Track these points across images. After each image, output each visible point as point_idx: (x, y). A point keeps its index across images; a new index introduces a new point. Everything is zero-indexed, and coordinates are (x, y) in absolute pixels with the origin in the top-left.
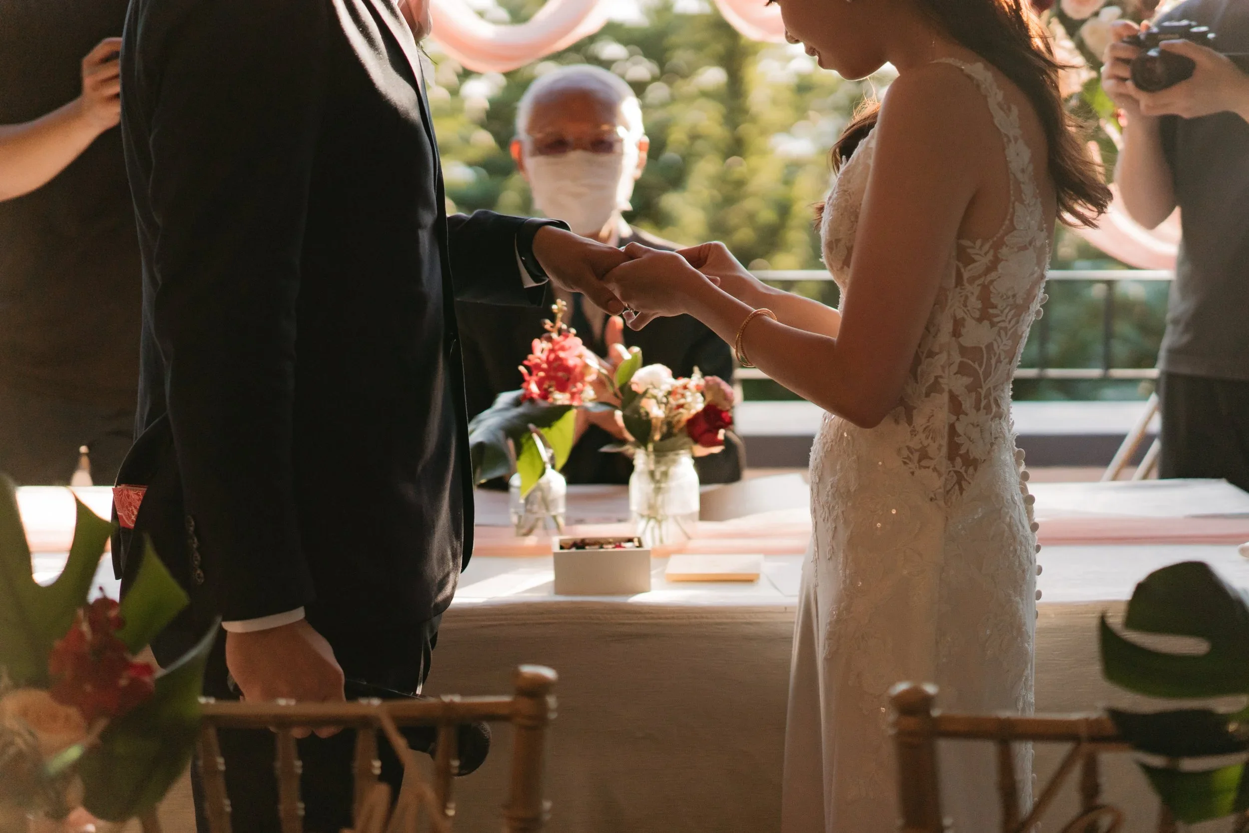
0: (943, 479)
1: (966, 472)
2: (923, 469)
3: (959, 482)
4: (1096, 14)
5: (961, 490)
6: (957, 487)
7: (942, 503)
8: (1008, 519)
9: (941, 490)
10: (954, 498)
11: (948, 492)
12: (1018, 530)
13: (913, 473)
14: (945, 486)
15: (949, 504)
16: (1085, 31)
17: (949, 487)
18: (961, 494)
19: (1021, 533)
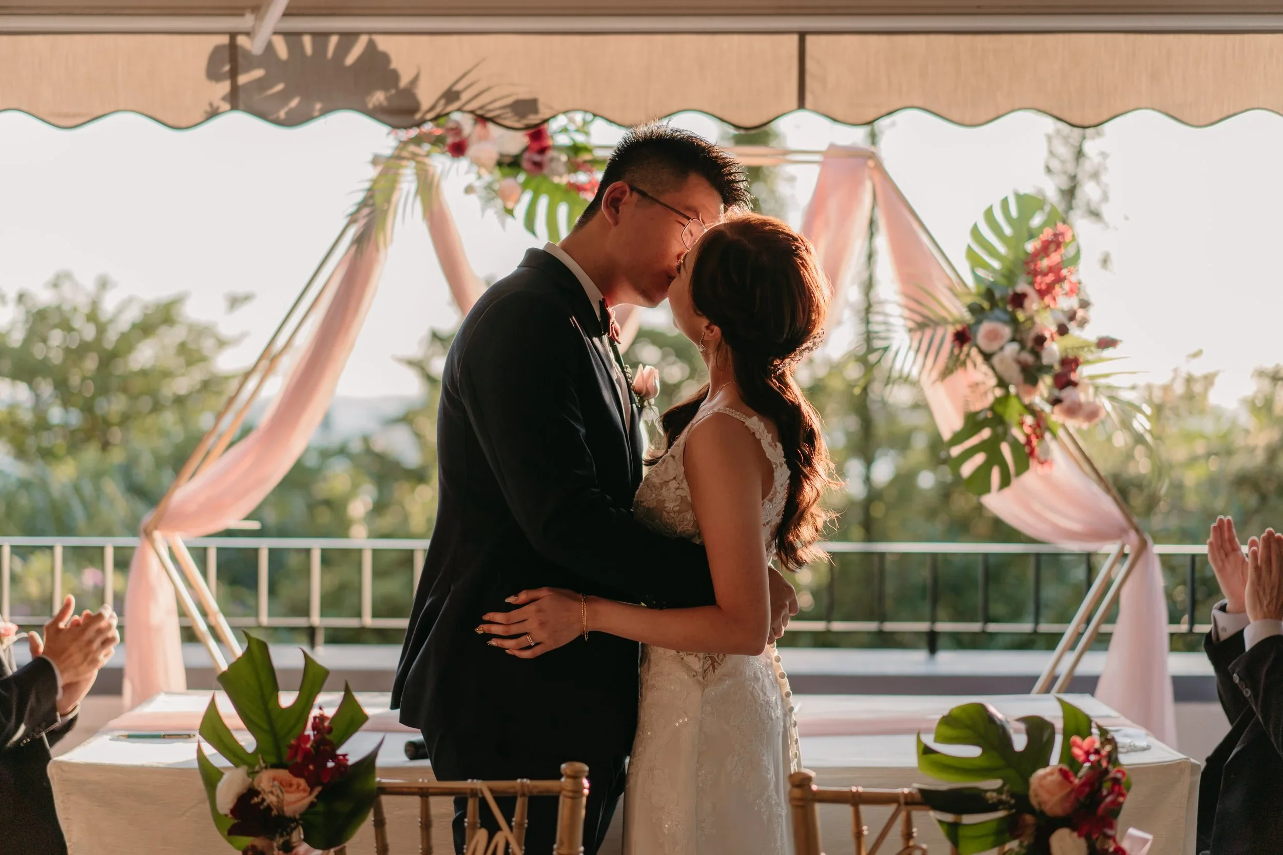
0: (702, 661)
1: (718, 657)
2: (689, 656)
3: (713, 664)
4: (1002, 348)
5: (714, 668)
6: (711, 667)
7: (701, 679)
8: (751, 689)
9: (701, 670)
10: (709, 676)
11: (705, 671)
12: (759, 696)
13: (682, 659)
14: (703, 667)
15: (706, 679)
16: (996, 360)
17: (706, 667)
18: (714, 672)
19: (761, 698)
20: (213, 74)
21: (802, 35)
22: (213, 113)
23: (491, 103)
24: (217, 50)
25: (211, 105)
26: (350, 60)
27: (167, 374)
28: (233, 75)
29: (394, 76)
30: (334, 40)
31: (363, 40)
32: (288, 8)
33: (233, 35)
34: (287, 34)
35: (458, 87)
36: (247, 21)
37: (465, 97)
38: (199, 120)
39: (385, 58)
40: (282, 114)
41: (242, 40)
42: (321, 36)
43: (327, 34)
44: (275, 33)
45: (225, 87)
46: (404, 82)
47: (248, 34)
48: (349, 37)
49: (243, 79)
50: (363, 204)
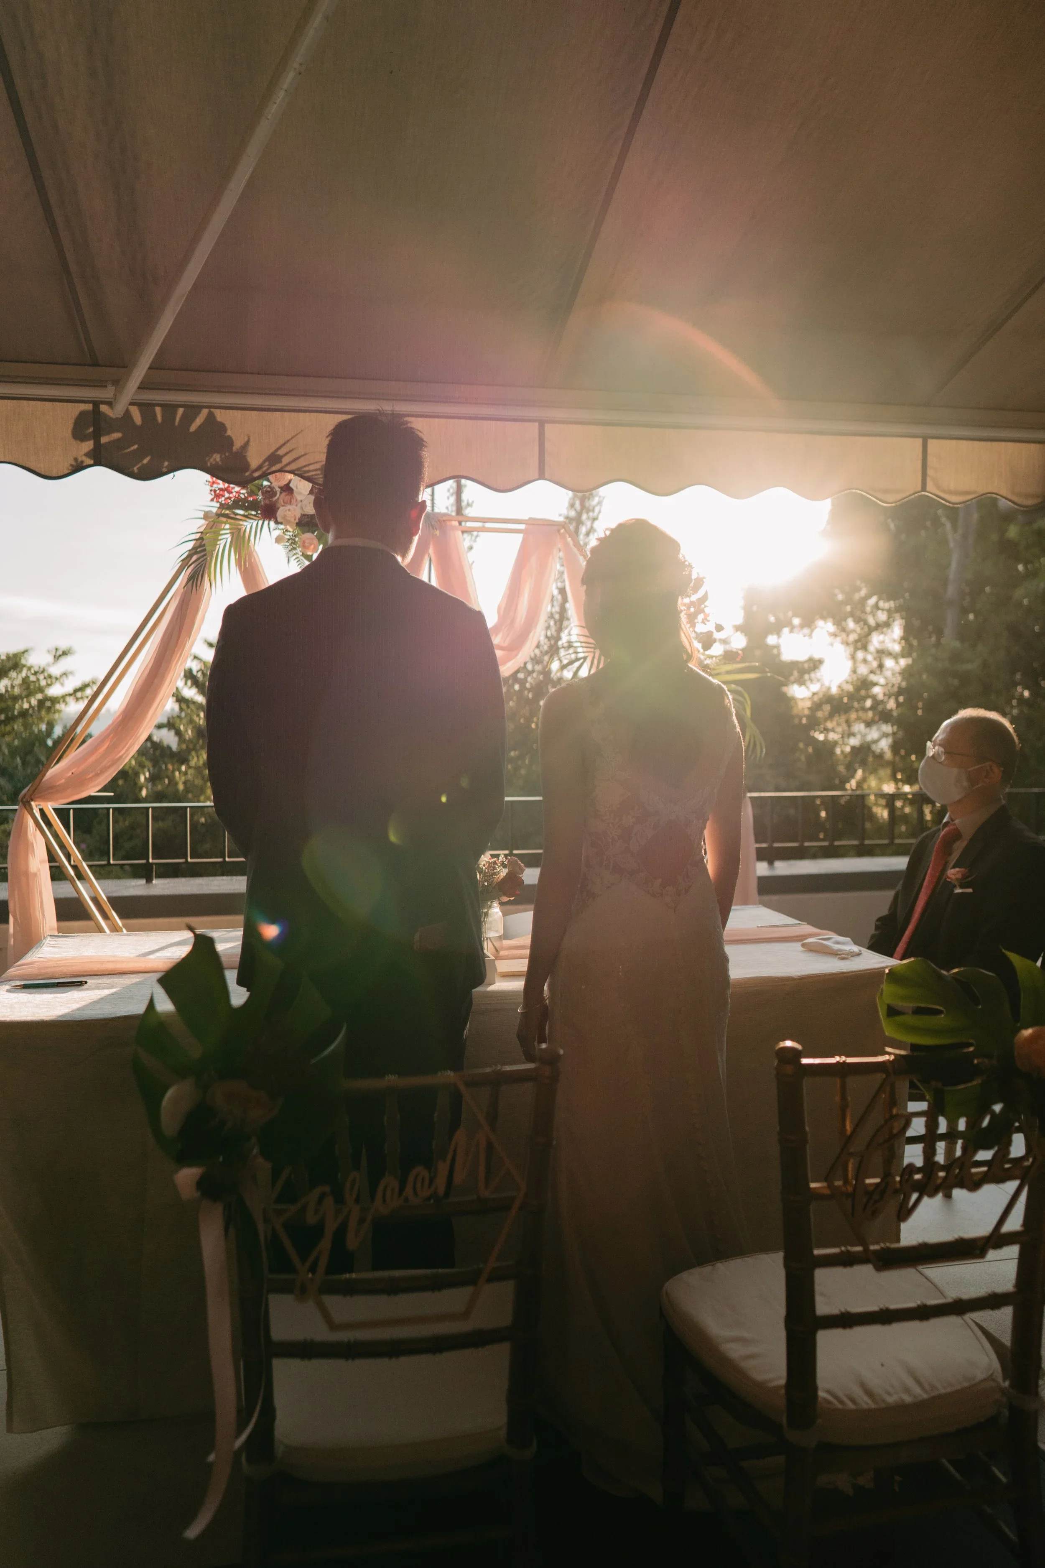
20: (78, 434)
21: (542, 423)
22: (78, 467)
23: (305, 466)
24: (82, 415)
25: (76, 459)
26: (193, 428)
27: (15, 698)
28: (96, 436)
29: (230, 441)
30: (181, 411)
31: (205, 412)
32: (142, 383)
33: (96, 404)
34: (140, 405)
35: (280, 452)
36: (107, 393)
37: (285, 460)
38: (66, 472)
39: (222, 427)
40: (135, 469)
41: (103, 408)
42: (169, 408)
43: (176, 406)
44: (131, 404)
45: (88, 445)
46: (237, 445)
47: (110, 404)
48: (193, 410)
49: (104, 440)
50: (193, 551)
